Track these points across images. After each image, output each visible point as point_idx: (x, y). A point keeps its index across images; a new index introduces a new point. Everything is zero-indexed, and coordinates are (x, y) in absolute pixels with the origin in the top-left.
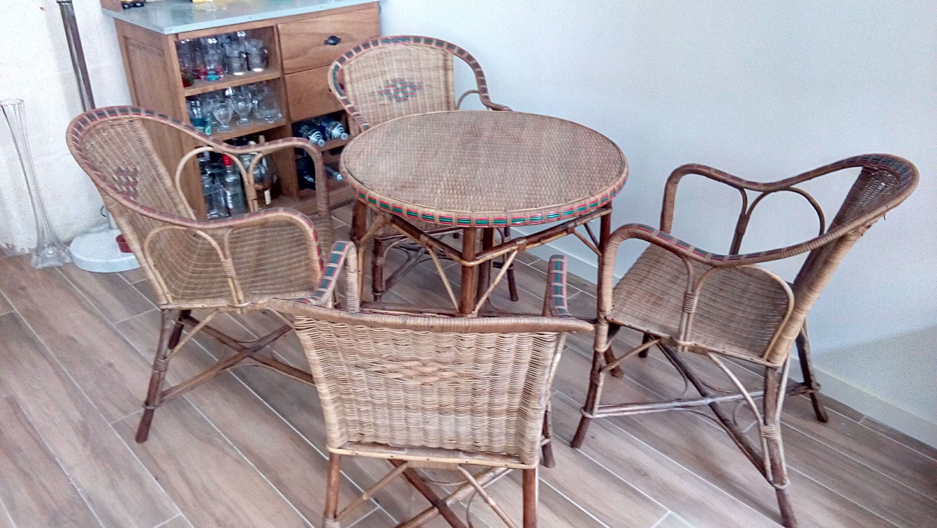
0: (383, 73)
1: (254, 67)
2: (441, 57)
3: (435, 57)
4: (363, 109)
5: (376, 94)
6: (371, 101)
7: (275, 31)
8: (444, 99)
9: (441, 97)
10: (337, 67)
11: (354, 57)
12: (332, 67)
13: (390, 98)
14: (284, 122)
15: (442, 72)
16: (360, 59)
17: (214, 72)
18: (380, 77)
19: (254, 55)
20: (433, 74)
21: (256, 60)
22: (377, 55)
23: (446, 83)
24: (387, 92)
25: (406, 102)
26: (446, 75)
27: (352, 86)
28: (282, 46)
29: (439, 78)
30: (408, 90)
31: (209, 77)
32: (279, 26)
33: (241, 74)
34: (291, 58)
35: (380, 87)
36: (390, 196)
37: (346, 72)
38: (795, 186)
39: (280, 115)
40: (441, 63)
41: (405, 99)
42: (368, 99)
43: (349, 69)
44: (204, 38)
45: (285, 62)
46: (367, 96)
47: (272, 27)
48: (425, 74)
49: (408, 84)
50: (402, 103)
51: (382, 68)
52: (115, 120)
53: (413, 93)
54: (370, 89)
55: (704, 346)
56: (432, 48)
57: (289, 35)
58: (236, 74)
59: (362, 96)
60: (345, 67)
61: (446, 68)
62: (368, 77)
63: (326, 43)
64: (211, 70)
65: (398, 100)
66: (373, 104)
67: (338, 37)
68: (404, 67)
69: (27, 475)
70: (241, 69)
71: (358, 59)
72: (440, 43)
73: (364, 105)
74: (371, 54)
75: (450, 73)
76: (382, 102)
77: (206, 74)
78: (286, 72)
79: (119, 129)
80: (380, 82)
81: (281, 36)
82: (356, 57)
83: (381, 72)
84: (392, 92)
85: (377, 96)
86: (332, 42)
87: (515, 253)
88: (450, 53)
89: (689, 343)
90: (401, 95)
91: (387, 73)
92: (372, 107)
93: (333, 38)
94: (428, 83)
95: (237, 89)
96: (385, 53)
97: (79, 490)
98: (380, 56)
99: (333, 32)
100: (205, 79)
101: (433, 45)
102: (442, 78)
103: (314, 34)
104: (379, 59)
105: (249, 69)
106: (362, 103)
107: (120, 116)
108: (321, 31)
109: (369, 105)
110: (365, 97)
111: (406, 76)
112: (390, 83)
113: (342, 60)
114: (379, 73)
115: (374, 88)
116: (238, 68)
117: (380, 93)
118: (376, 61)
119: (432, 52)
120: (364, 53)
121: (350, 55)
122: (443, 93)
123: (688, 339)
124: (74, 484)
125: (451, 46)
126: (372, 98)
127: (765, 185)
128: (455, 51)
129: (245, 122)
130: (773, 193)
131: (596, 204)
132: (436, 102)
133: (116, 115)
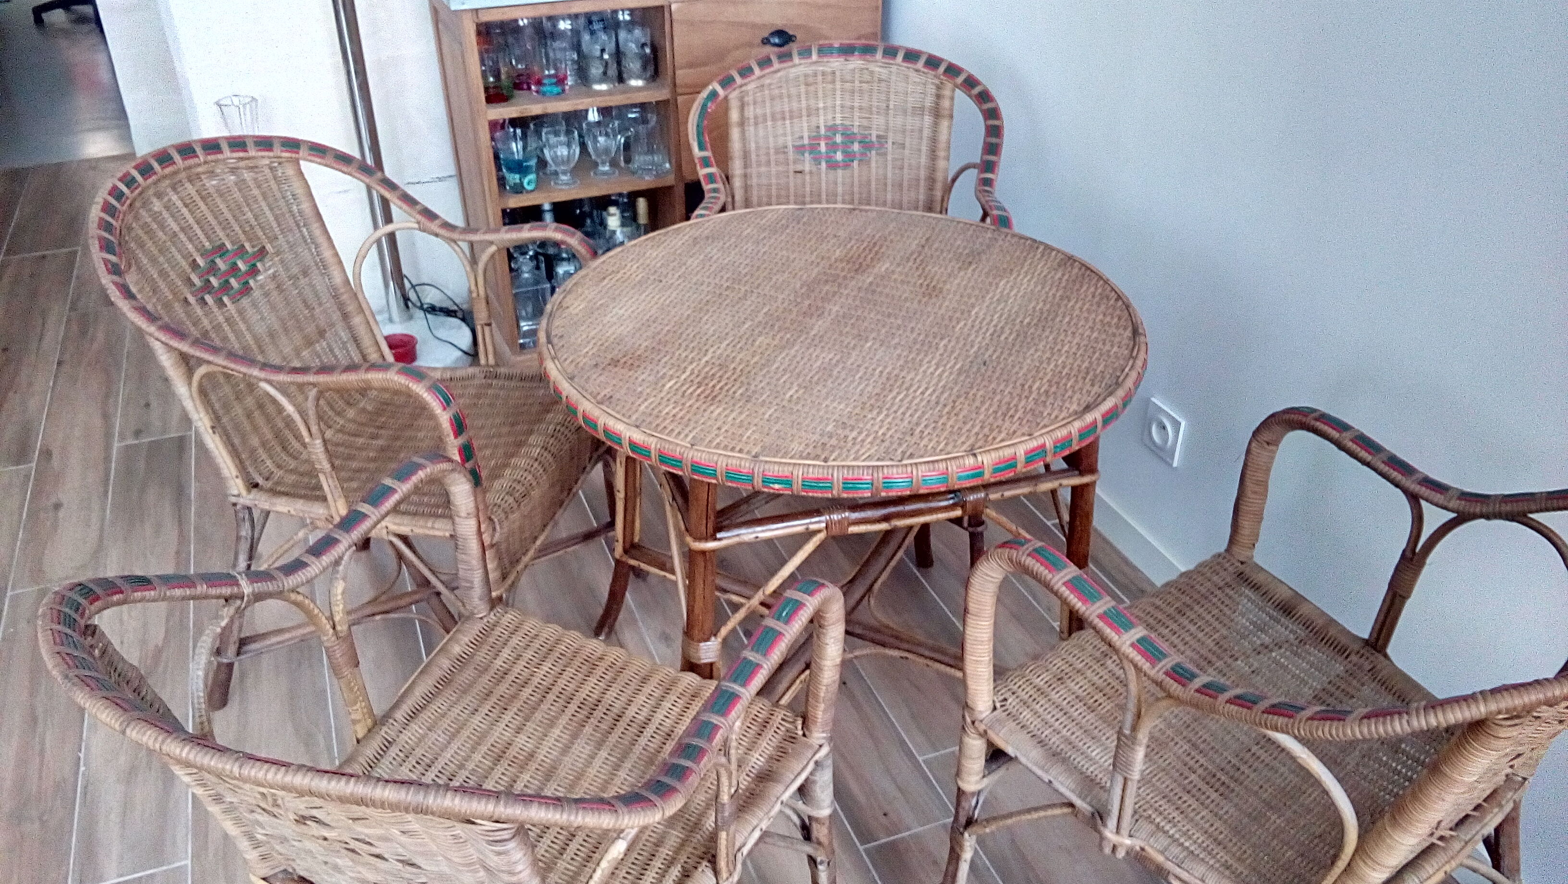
0: (812, 112)
1: (630, 77)
2: (931, 90)
3: (919, 89)
4: (759, 176)
5: (791, 149)
6: (777, 163)
7: (667, 15)
8: (923, 174)
9: (919, 168)
10: (714, 94)
11: (753, 77)
12: (704, 94)
13: (817, 160)
14: (670, 180)
15: (928, 120)
16: (767, 81)
17: (554, 80)
18: (805, 118)
19: (629, 55)
20: (912, 122)
21: (633, 65)
22: (806, 76)
23: (934, 140)
24: (813, 148)
25: (848, 172)
26: (936, 125)
27: (743, 132)
28: (676, 44)
29: (921, 131)
30: (856, 147)
31: (545, 89)
32: (674, 7)
33: (603, 87)
34: (691, 65)
35: (802, 138)
36: (572, 378)
37: (734, 104)
38: (1539, 517)
39: (668, 165)
40: (929, 102)
41: (847, 165)
42: (773, 158)
43: (741, 99)
44: (550, 18)
45: (679, 72)
46: (772, 151)
47: (662, 7)
48: (897, 121)
49: (859, 137)
50: (840, 172)
51: (812, 102)
52: (242, 159)
53: (862, 154)
54: (781, 141)
55: (1160, 859)
56: (917, 71)
57: (691, 24)
58: (597, 87)
59: (762, 152)
60: (734, 96)
61: (937, 113)
62: (778, 116)
63: (766, 41)
64: (550, 76)
65: (833, 165)
66: (780, 168)
67: (791, 33)
68: (856, 104)
69: (34, 720)
70: (605, 77)
71: (762, 81)
72: (933, 62)
73: (763, 169)
74: (793, 72)
75: (944, 124)
76: (799, 168)
77: (539, 83)
78: (679, 90)
79: (247, 175)
80: (804, 129)
81: (675, 24)
82: (759, 78)
83: (808, 108)
84: (823, 148)
85: (791, 155)
86: (777, 41)
87: (821, 536)
88: (949, 85)
89: (1128, 842)
90: (839, 156)
91: (821, 112)
92: (778, 174)
93: (780, 33)
94: (899, 138)
95: (605, 111)
96: (824, 74)
97: (82, 769)
98: (811, 80)
99: (780, 23)
100: (537, 92)
101: (920, 64)
102: (926, 133)
103: (741, 24)
104: (807, 85)
105: (621, 79)
106: (759, 165)
107: (252, 153)
108: (758, 20)
109: (774, 170)
110: (768, 154)
111: (856, 124)
112: (823, 131)
113: (727, 82)
114: (804, 113)
115: (789, 138)
116: (598, 77)
117: (800, 149)
118: (803, 88)
119: (914, 76)
120: (778, 71)
121: (746, 72)
122: (924, 160)
123: (1125, 831)
124: (82, 755)
125: (953, 70)
126: (781, 157)
127: (1465, 496)
128: (960, 80)
129: (604, 173)
130: (1482, 521)
131: (981, 474)
132: (907, 174)
133: (246, 151)
